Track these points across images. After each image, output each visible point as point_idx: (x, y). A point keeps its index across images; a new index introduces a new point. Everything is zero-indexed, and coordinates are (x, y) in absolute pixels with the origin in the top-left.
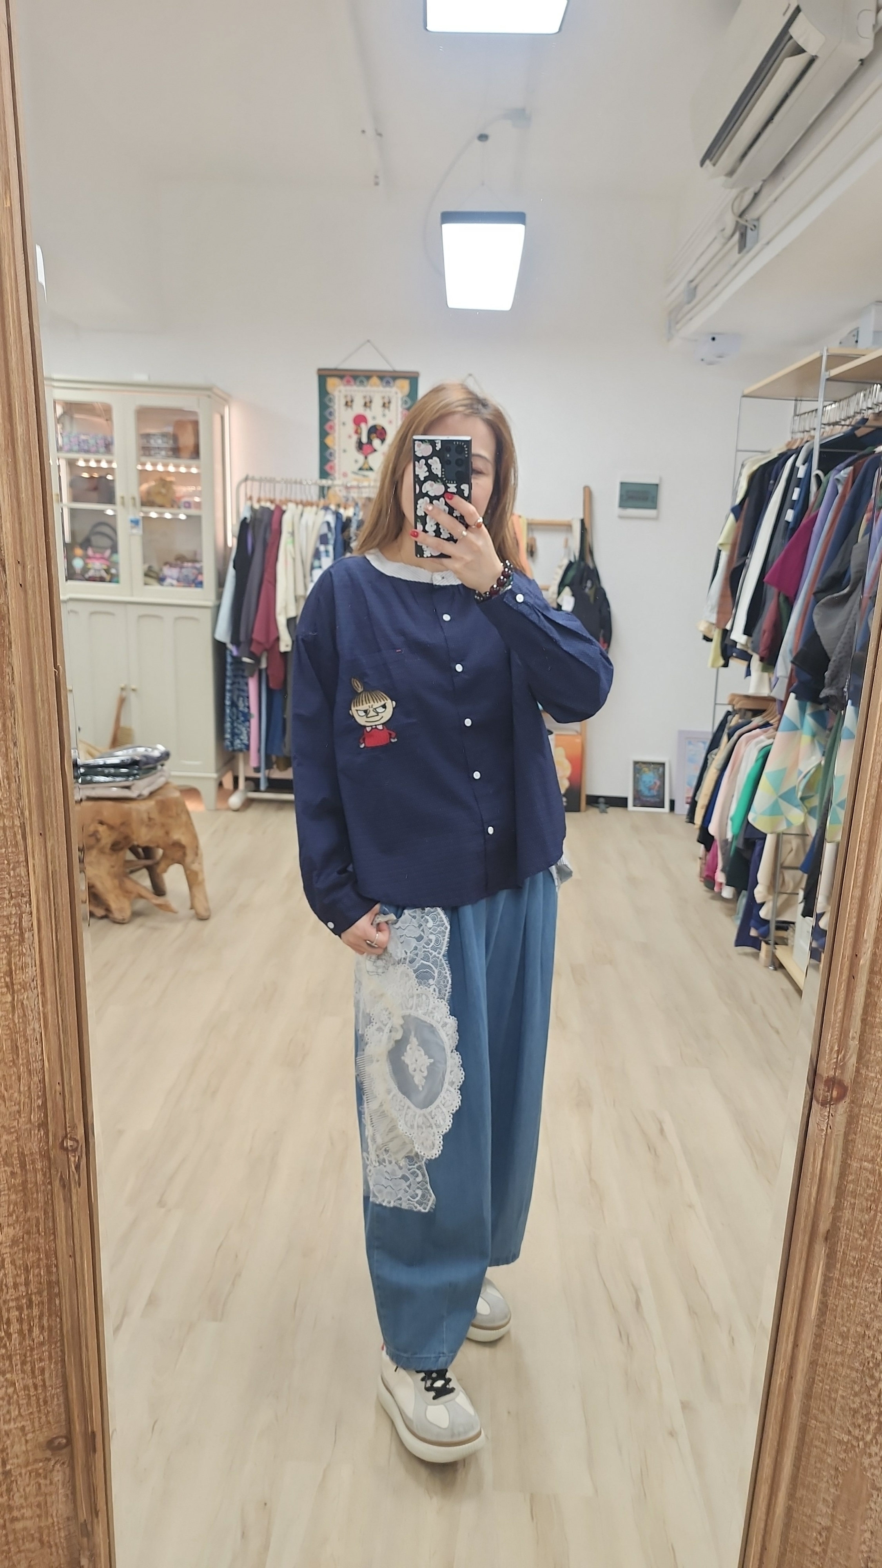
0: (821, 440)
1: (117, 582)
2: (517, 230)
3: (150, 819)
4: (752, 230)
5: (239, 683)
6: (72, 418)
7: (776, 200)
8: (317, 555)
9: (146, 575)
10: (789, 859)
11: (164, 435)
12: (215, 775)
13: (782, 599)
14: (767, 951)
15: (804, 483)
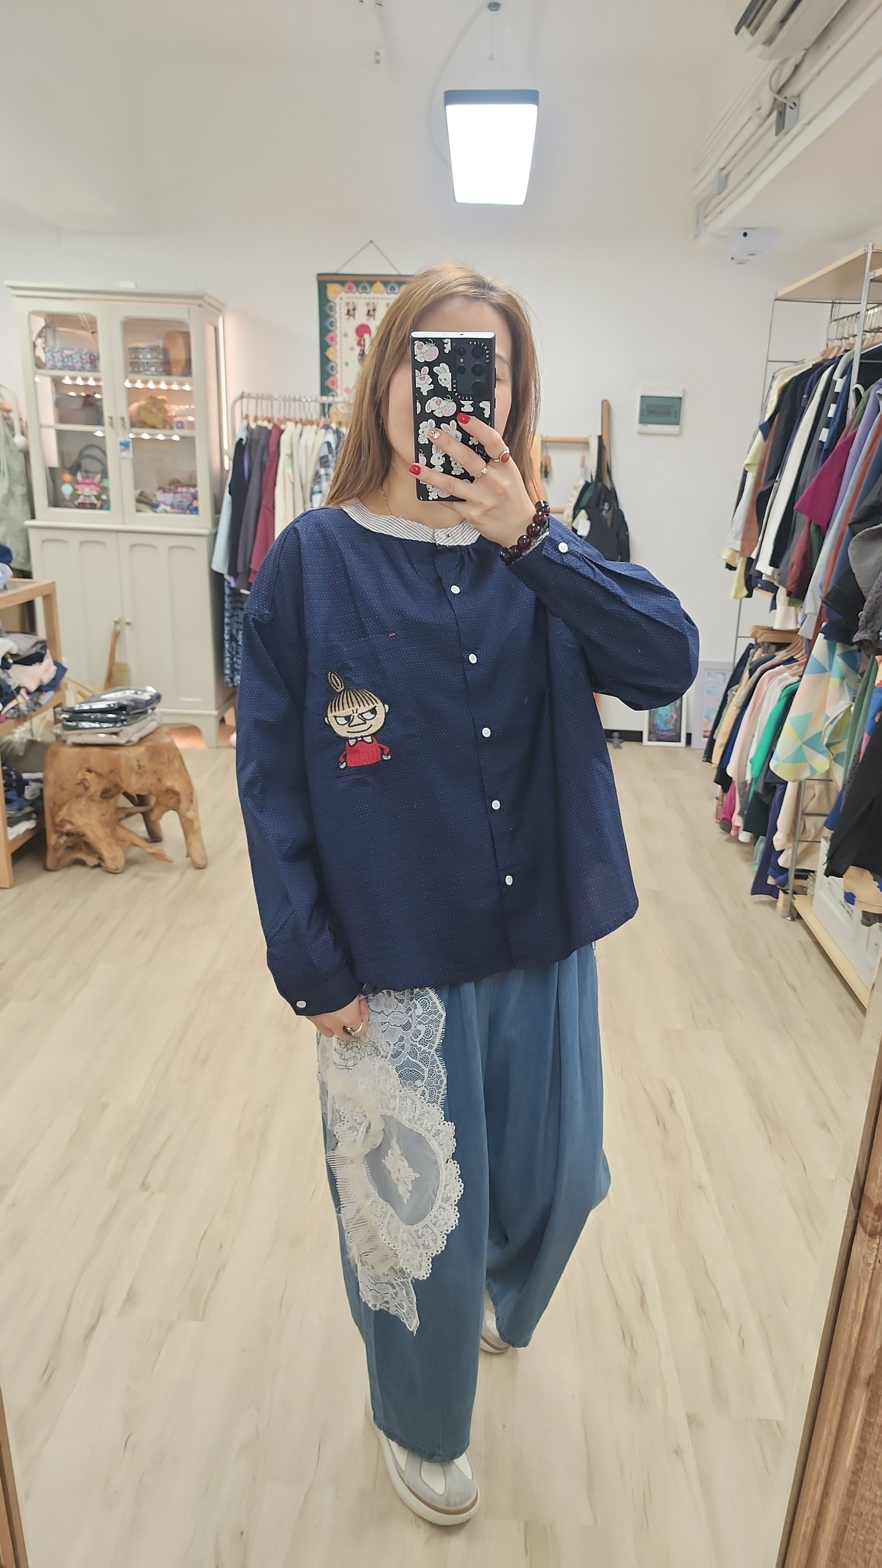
0: (861, 351)
1: (108, 509)
2: (529, 111)
3: (140, 767)
4: (791, 108)
5: (237, 615)
6: (54, 331)
7: (819, 73)
8: (317, 477)
9: (138, 501)
10: (811, 806)
11: (153, 349)
12: (215, 713)
13: (813, 528)
14: (785, 901)
15: (841, 399)
